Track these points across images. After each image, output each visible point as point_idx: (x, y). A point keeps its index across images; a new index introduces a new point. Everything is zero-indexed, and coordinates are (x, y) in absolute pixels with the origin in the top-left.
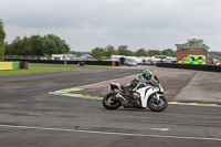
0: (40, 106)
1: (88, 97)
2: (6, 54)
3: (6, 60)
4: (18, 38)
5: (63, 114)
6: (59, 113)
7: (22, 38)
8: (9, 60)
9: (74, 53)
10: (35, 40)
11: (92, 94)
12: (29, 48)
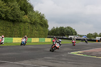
0: (64, 59)
1: (86, 56)
2: (48, 34)
3: (48, 37)
4: (54, 27)
5: (75, 63)
6: (73, 63)
7: (55, 28)
8: (50, 38)
9: (79, 35)
10: (61, 29)
11: (88, 54)
12: (58, 32)
